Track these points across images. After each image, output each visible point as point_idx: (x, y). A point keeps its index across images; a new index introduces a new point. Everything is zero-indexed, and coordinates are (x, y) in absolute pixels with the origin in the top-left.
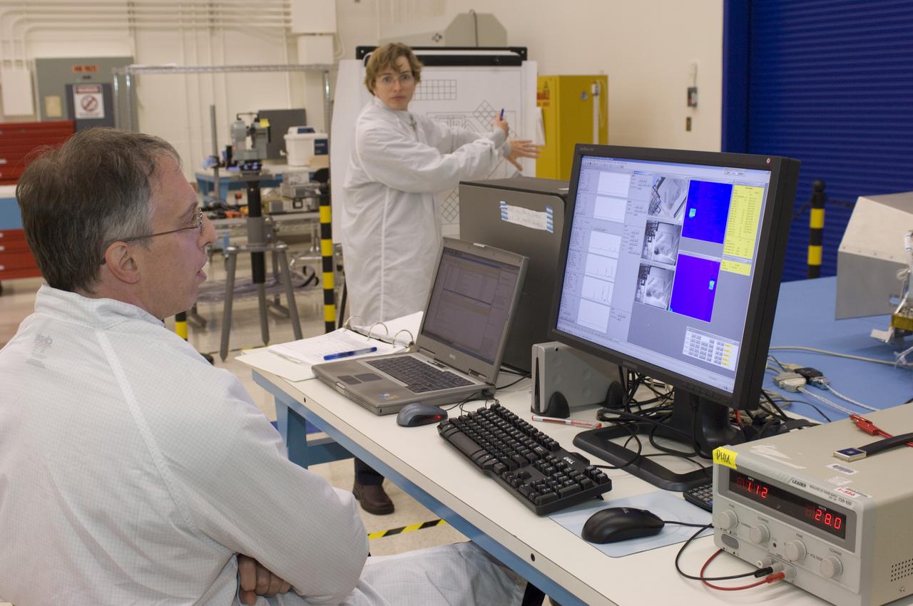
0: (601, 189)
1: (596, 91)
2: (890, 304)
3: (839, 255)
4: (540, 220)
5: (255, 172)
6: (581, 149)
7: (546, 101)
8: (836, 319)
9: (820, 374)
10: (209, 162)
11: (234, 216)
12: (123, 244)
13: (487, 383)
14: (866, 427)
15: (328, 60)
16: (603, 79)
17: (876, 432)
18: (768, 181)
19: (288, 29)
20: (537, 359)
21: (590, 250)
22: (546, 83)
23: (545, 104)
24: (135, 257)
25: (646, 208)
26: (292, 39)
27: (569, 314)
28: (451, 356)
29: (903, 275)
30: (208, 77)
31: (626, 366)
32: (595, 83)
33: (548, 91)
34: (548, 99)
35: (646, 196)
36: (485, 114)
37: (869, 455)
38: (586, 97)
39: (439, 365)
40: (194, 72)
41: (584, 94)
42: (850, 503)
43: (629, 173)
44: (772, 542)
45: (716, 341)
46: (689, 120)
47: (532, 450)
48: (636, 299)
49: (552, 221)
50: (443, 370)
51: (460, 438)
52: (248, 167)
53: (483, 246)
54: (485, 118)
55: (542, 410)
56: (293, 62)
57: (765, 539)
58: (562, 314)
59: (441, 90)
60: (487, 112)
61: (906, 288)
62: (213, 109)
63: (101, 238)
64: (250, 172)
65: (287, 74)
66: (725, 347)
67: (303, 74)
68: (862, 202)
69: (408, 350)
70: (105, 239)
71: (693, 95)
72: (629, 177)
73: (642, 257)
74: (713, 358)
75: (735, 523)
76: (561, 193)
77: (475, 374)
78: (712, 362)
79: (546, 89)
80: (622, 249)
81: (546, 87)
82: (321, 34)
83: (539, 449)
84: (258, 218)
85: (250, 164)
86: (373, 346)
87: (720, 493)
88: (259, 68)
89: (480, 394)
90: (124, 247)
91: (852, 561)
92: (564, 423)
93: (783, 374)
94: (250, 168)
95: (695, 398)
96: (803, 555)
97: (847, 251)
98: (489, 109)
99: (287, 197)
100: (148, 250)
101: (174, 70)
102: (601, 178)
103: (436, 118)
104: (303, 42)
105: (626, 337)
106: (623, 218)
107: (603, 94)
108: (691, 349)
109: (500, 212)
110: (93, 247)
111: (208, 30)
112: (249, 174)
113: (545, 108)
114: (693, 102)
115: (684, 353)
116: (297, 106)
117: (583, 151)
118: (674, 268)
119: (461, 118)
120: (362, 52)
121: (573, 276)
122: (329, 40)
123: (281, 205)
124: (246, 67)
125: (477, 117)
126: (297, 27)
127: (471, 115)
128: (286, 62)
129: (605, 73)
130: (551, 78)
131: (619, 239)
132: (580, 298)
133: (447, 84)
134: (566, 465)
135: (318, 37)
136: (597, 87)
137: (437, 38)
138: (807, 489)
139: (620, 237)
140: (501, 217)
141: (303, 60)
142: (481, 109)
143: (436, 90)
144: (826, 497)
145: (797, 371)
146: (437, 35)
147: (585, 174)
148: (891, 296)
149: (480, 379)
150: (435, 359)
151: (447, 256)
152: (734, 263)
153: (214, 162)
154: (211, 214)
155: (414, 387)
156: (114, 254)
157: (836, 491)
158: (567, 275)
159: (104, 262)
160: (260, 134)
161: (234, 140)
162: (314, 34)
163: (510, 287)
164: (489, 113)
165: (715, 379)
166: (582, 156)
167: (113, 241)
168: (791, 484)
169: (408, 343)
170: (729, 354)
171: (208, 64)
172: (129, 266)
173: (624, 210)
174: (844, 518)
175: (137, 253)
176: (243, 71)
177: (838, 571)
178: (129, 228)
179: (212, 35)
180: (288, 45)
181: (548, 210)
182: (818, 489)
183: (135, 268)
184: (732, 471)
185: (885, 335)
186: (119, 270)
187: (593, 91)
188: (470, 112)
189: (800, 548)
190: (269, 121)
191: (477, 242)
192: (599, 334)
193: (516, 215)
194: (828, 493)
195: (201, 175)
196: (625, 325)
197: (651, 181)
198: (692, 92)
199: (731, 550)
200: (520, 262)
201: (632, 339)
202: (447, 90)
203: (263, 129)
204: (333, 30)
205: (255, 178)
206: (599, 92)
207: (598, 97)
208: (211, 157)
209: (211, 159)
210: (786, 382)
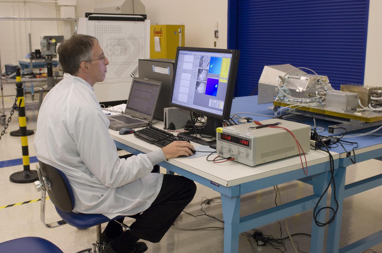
0: (185, 60)
1: (180, 31)
2: (274, 99)
3: (259, 84)
4: (166, 71)
5: (50, 59)
6: (179, 48)
7: (161, 34)
8: (258, 104)
9: (252, 119)
10: (28, 56)
11: (40, 77)
12: (85, 62)
13: (149, 122)
14: (257, 123)
15: (73, 16)
16: (183, 26)
17: (260, 124)
18: (231, 57)
19: (56, 3)
20: (166, 112)
21: (182, 78)
22: (161, 27)
23: (161, 36)
24: (87, 66)
25: (198, 65)
26: (58, 7)
27: (175, 98)
28: (137, 114)
29: (277, 89)
30: (23, 22)
31: (192, 111)
32: (180, 28)
33: (162, 31)
34: (162, 34)
35: (198, 61)
36: (131, 38)
37: (257, 128)
38: (176, 33)
39: (133, 117)
40: (23, 20)
41: (176, 32)
42: (250, 137)
43: (193, 55)
44: (232, 151)
45: (218, 102)
46: (215, 43)
47: (165, 136)
48: (195, 92)
49: (169, 71)
50: (135, 119)
51: (141, 135)
52: (48, 57)
53: (147, 79)
54: (132, 40)
55: (167, 128)
56: (58, 17)
57: (230, 150)
58: (173, 98)
59: (116, 29)
60: (132, 38)
61: (278, 93)
62: (30, 35)
63: (79, 61)
64: (48, 59)
65: (56, 22)
66: (220, 103)
67: (62, 22)
68: (266, 68)
69: (121, 114)
70: (80, 61)
71: (217, 33)
72: (193, 56)
73: (197, 79)
74: (217, 107)
75: (222, 147)
76: (172, 63)
77: (145, 119)
78: (217, 108)
79: (161, 30)
80: (191, 78)
81: (161, 29)
82: (70, 6)
83: (167, 136)
84: (51, 77)
85: (48, 56)
86: (110, 113)
87: (219, 140)
88: (46, 19)
89: (147, 125)
90: (85, 63)
91: (251, 152)
92: (174, 131)
93: (240, 119)
94: (48, 58)
95: (212, 118)
96: (239, 153)
97: (261, 82)
98: (133, 37)
99: (60, 70)
100: (91, 64)
101: (15, 19)
102: (185, 57)
103: (114, 39)
104: (62, 9)
105: (193, 103)
106: (192, 69)
107: (183, 32)
108: (211, 105)
109: (153, 69)
110: (77, 63)
111: (23, 3)
112: (48, 60)
113: (161, 37)
114: (217, 36)
115: (209, 106)
116: (60, 35)
117: (179, 49)
118: (206, 82)
119: (123, 40)
120: (88, 15)
121: (177, 86)
122: (74, 8)
123: (58, 73)
124: (41, 18)
125: (129, 40)
126: (60, 3)
127: (127, 39)
128: (55, 17)
129: (184, 24)
130: (163, 26)
131: (190, 75)
132: (179, 93)
133: (118, 27)
134: (176, 139)
135: (69, 7)
136: (180, 29)
137: (118, 9)
138: (240, 135)
139: (191, 74)
140: (153, 70)
141: (63, 16)
142: (130, 37)
143: (114, 29)
144: (244, 136)
145: (245, 118)
146: (118, 7)
147: (180, 56)
148: (274, 96)
149: (147, 121)
150: (132, 116)
151: (135, 83)
152: (222, 80)
153: (30, 56)
154: (30, 76)
155: (126, 123)
156: (82, 65)
157: (247, 135)
158: (175, 87)
159: (80, 67)
160: (52, 45)
161: (42, 47)
162: (67, 6)
163: (156, 92)
164: (133, 38)
165: (218, 112)
166: (179, 50)
167: (82, 62)
168: (236, 134)
169: (121, 112)
170: (221, 105)
171: (23, 17)
172: (86, 68)
173: (192, 66)
174: (248, 141)
175: (88, 65)
176: (39, 20)
177: (248, 155)
178: (86, 58)
179: (25, 5)
180: (56, 10)
181: (168, 68)
182: (242, 135)
183: (88, 69)
184: (221, 134)
185: (272, 107)
186: (84, 69)
187: (179, 31)
188: (126, 38)
189: (238, 151)
190: (56, 40)
191: (145, 78)
192: (185, 103)
193: (158, 70)
194: (245, 135)
195: (21, 62)
196: (193, 99)
197: (200, 57)
198: (216, 32)
199: (221, 156)
200: (159, 84)
201: (194, 104)
202: (118, 29)
203: (53, 43)
204: (75, 4)
205: (50, 62)
206: (181, 32)
207: (181, 34)
208: (29, 54)
209: (29, 55)
210: (241, 121)
